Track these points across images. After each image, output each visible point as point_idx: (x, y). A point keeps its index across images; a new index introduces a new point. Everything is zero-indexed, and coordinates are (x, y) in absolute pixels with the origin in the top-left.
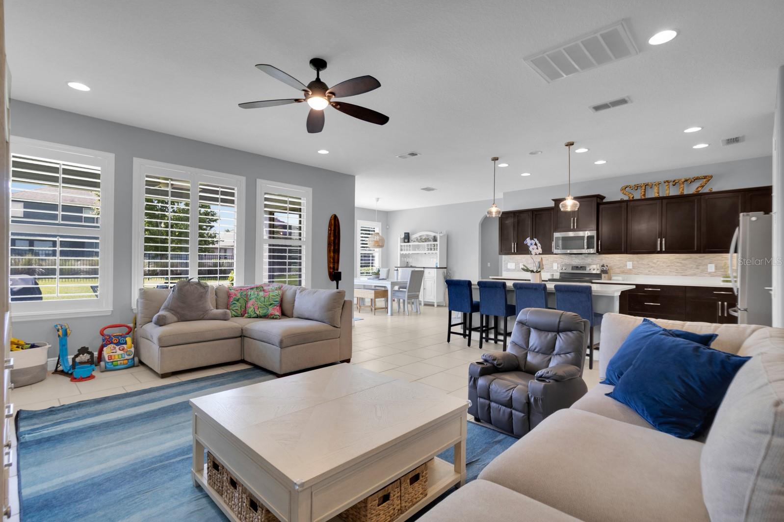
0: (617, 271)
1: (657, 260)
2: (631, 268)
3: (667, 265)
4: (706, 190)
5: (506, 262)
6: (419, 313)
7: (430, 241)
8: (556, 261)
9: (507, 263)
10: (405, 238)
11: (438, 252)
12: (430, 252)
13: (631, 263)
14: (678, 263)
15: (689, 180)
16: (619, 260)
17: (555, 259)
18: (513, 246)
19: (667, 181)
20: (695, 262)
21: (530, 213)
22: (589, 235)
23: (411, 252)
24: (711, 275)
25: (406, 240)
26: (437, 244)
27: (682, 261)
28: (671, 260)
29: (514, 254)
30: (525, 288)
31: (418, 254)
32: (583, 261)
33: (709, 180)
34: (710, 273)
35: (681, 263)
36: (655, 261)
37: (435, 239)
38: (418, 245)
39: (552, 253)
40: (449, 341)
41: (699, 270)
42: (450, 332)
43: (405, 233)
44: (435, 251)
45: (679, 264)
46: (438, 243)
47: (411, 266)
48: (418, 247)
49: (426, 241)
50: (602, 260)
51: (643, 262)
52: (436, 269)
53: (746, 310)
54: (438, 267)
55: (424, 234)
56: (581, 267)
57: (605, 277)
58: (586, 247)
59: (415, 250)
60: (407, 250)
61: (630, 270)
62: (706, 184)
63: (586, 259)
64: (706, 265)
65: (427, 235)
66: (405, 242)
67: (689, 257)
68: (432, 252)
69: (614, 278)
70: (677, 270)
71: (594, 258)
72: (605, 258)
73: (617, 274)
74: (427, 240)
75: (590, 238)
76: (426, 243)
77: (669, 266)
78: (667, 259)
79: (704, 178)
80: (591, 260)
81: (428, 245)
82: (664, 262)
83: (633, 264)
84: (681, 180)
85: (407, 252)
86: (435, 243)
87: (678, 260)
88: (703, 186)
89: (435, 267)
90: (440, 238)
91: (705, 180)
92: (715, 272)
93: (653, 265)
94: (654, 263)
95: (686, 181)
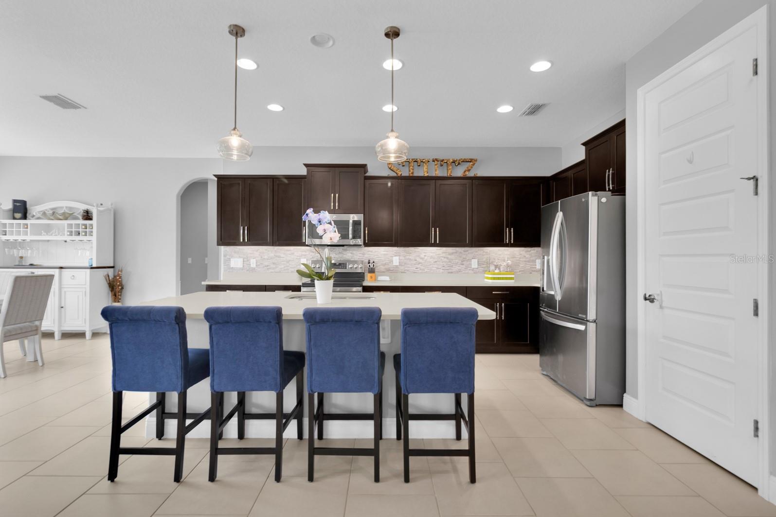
0: (382, 268)
1: (425, 254)
2: (398, 264)
3: (435, 260)
4: (471, 174)
5: (228, 257)
6: (40, 364)
7: (76, 218)
8: (305, 255)
9: (229, 259)
10: (15, 210)
11: (94, 238)
12: (74, 238)
13: (398, 258)
14: (444, 258)
15: (456, 161)
16: (385, 254)
17: (304, 253)
18: (243, 233)
19: (436, 159)
20: (460, 257)
21: (269, 182)
22: (356, 219)
23: (28, 238)
24: (475, 272)
25: (18, 215)
26: (92, 225)
27: (449, 256)
28: (439, 255)
29: (244, 244)
30: (334, 321)
31: (48, 241)
32: (341, 255)
33: (474, 165)
34: (473, 269)
35: (447, 258)
36: (422, 256)
37: (87, 216)
38: (48, 225)
39: (304, 244)
40: (113, 474)
41: (464, 266)
42: (116, 450)
43: (15, 201)
44: (88, 238)
45: (446, 259)
46: (94, 222)
47: (31, 265)
48: (48, 229)
49: (66, 219)
50: (364, 254)
51: (410, 257)
52: (89, 270)
53: (595, 321)
54: (94, 265)
55: (63, 205)
56: (340, 264)
57: (371, 277)
58: (350, 236)
59: (40, 234)
60: (19, 233)
61: (397, 266)
62: (472, 167)
63: (344, 253)
64: (470, 260)
65: (70, 208)
66: (14, 218)
67: (454, 251)
68: (80, 238)
69: (380, 278)
70: (444, 266)
71: (354, 252)
72: (369, 251)
73: (383, 273)
74: (66, 216)
75: (356, 223)
76: (66, 222)
77: (436, 262)
78: (434, 253)
79: (470, 162)
80: (350, 255)
81: (70, 226)
82: (431, 257)
83: (399, 259)
84: (449, 160)
85: (20, 238)
86: (88, 222)
87: (444, 255)
88: (469, 170)
89: (87, 265)
90: (98, 215)
91: (471, 163)
92: (477, 268)
93: (421, 261)
94: (421, 258)
95: (454, 162)
